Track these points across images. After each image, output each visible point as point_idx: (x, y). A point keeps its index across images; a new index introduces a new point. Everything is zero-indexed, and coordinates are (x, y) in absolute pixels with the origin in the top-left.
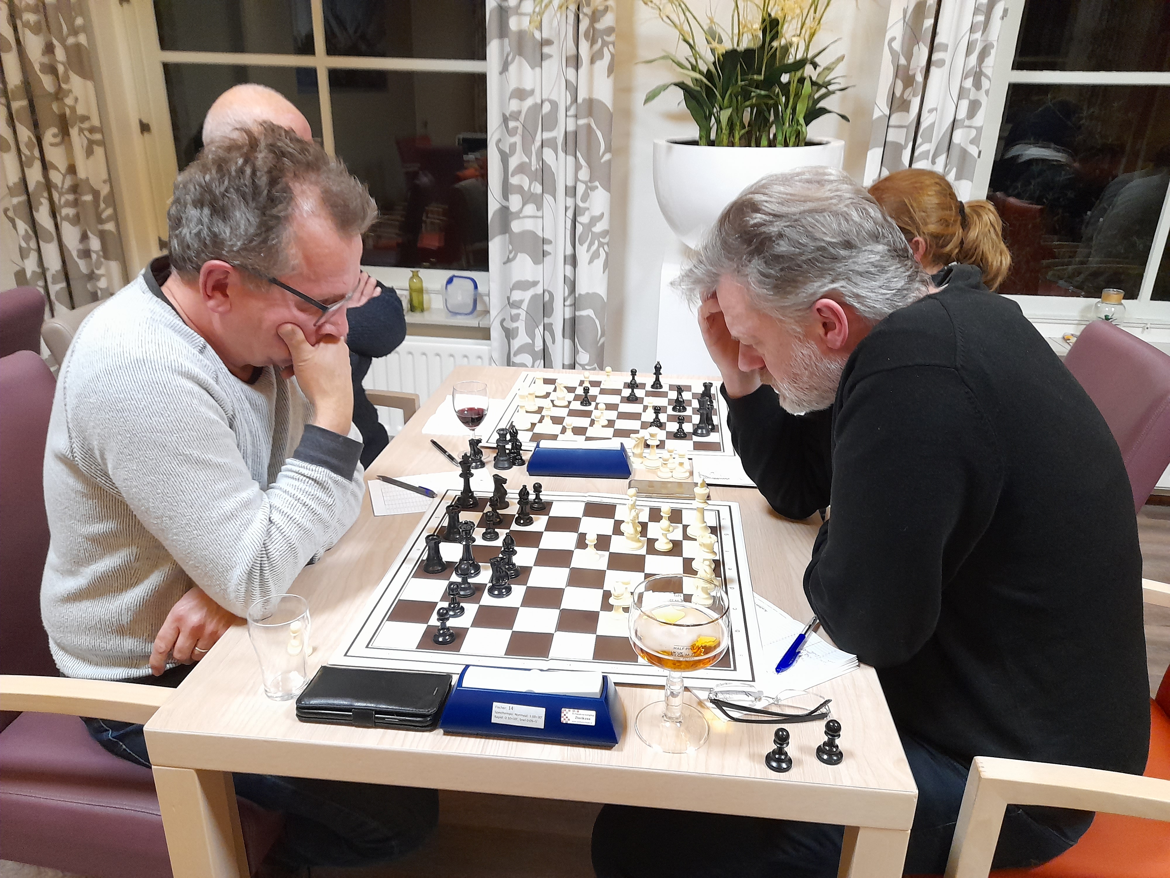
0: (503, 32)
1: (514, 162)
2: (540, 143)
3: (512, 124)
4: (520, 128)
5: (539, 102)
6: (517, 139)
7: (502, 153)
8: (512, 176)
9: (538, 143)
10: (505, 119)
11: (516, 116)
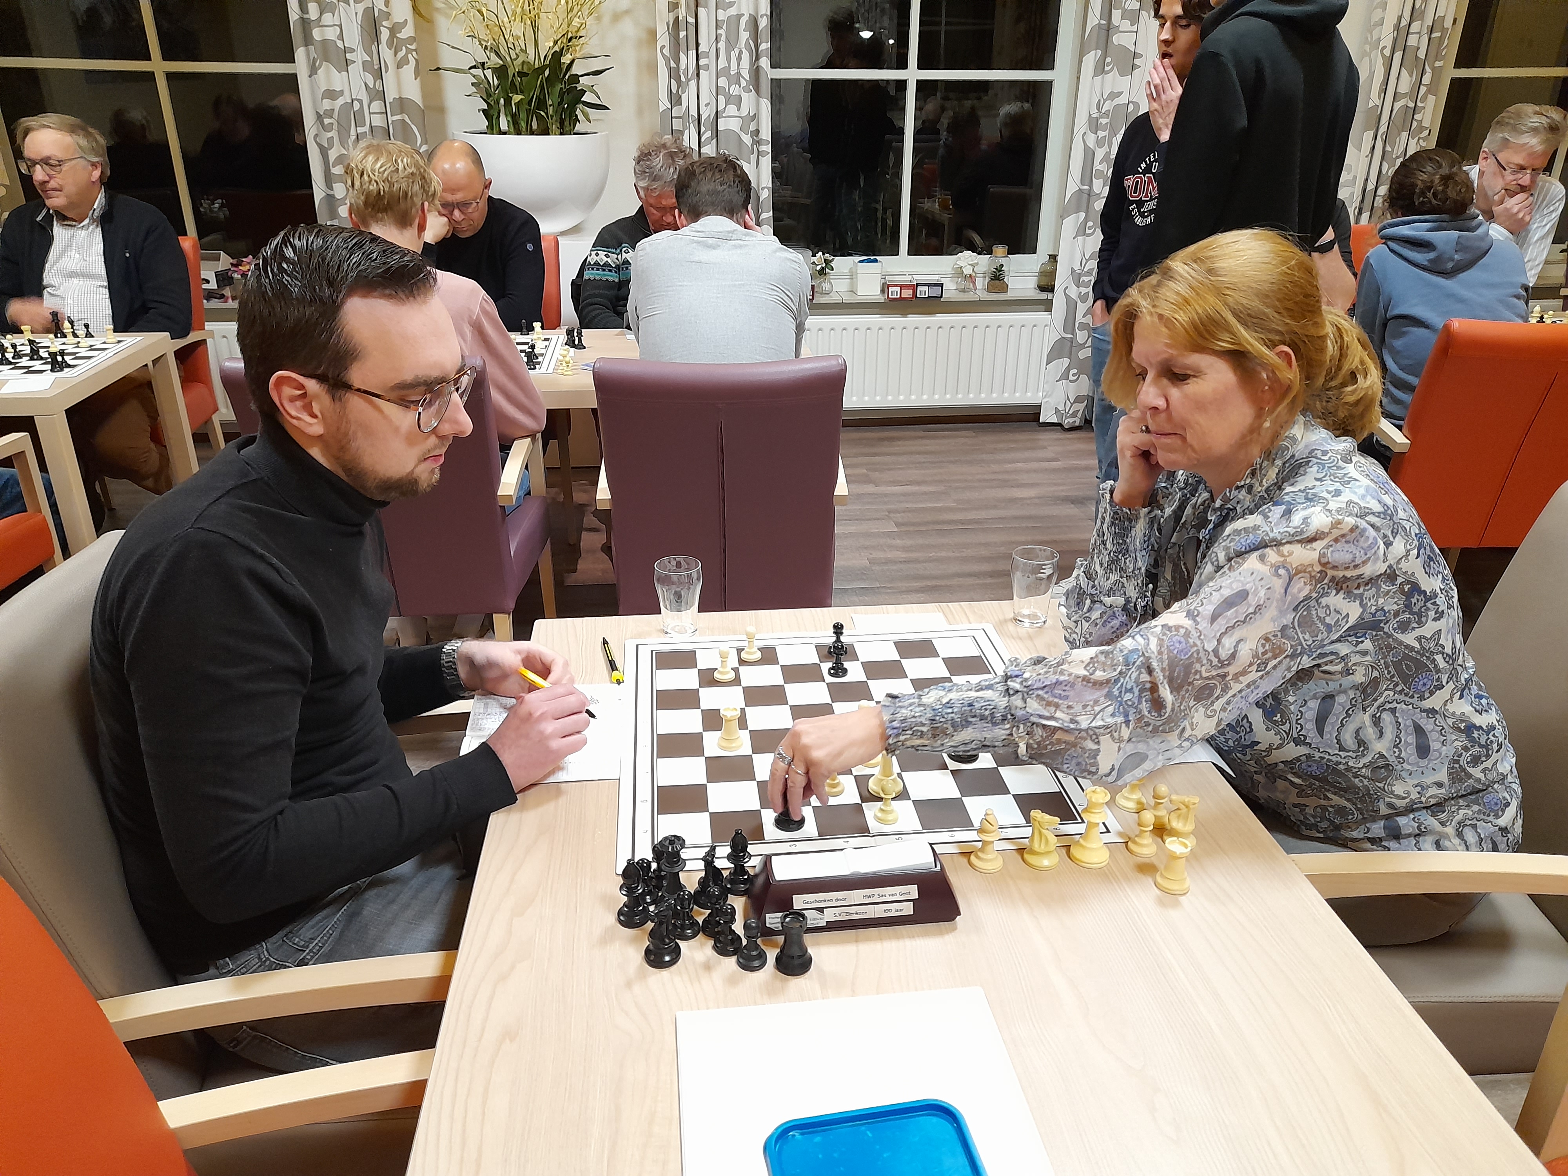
0: (308, 40)
1: (333, 155)
2: (355, 137)
3: (327, 121)
4: (336, 124)
5: (350, 101)
6: (333, 134)
7: (320, 146)
8: (333, 167)
9: (354, 137)
10: (319, 117)
11: (330, 113)
